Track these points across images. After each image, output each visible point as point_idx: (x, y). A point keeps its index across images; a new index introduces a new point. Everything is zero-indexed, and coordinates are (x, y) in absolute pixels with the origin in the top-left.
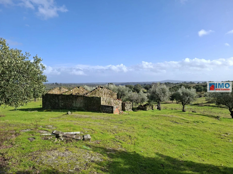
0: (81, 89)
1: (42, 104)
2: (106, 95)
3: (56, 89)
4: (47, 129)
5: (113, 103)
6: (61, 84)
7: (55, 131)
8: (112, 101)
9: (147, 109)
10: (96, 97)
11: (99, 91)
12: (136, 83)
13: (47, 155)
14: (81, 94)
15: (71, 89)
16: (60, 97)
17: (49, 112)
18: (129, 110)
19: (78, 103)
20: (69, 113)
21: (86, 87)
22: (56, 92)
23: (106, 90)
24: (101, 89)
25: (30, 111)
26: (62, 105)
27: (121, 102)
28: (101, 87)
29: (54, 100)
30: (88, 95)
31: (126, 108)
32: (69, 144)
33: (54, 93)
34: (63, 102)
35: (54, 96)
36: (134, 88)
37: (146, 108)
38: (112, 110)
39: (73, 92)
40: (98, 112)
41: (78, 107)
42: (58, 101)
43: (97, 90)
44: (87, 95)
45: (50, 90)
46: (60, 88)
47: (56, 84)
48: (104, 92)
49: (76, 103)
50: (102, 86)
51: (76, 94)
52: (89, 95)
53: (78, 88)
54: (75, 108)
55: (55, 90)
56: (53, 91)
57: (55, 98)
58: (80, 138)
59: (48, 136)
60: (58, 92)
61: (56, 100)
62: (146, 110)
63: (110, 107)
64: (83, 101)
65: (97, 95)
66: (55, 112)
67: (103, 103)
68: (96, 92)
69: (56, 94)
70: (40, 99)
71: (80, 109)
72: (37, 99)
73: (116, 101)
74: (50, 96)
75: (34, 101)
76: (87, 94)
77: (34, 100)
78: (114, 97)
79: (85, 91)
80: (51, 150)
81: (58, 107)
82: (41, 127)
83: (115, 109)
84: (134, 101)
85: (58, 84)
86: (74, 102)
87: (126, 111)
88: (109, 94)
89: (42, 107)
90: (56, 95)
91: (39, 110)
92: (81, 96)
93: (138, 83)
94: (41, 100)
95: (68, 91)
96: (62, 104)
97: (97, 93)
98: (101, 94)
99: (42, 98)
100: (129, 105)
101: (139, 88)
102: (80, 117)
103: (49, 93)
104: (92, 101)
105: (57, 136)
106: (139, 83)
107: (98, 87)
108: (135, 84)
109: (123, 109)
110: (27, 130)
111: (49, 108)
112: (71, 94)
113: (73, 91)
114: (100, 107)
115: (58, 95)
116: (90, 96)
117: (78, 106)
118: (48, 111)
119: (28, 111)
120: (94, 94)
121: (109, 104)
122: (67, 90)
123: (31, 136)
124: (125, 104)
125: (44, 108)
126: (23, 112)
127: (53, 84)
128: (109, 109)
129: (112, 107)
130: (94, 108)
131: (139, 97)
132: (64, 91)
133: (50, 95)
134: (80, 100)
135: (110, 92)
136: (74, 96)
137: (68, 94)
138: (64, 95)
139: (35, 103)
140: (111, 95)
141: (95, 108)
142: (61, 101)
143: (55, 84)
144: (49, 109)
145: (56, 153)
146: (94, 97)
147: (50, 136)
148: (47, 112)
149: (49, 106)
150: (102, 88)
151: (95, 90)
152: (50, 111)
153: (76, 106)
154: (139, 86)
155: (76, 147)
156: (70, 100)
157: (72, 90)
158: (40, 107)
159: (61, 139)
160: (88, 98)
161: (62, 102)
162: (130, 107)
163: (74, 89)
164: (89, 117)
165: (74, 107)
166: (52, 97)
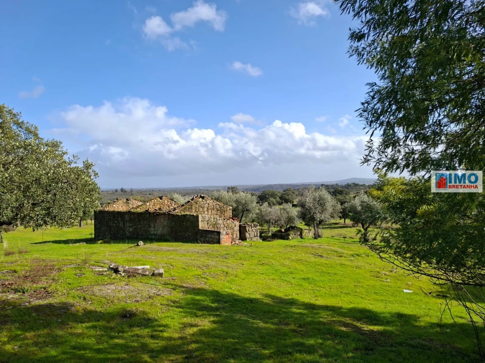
0: (166, 201)
1: (93, 232)
2: (210, 211)
3: (120, 201)
4: (102, 265)
5: (222, 226)
6: (132, 191)
7: (113, 265)
8: (220, 222)
9: (290, 238)
10: (190, 215)
11: (196, 203)
12: (287, 185)
13: (100, 288)
14: (165, 209)
15: (148, 202)
16: (127, 218)
17: (106, 245)
18: (255, 239)
19: (159, 228)
20: (141, 243)
21: (176, 196)
22: (120, 207)
23: (210, 201)
24: (201, 199)
25: (72, 244)
26: (130, 232)
27: (237, 224)
28: (201, 197)
29: (116, 222)
30: (176, 211)
31: (247, 235)
32: (130, 279)
33: (116, 210)
34: (132, 226)
35: (117, 215)
36: (280, 196)
37: (289, 235)
38: (218, 238)
39: (151, 206)
40: (194, 243)
41: (159, 235)
42: (124, 224)
43: (193, 202)
44: (174, 213)
45: (109, 203)
46: (127, 200)
47: (122, 190)
48: (207, 205)
49: (154, 227)
50: (203, 195)
51: (156, 210)
52: (178, 212)
53: (161, 199)
54: (153, 237)
55: (118, 203)
56: (114, 206)
57: (118, 218)
58: (147, 273)
59: (102, 271)
60: (124, 207)
61: (119, 223)
62: (288, 239)
63: (215, 233)
64: (167, 223)
65: (194, 211)
66: (116, 244)
67: (202, 226)
68: (192, 205)
69: (119, 210)
70: (89, 221)
71: (161, 239)
72: (85, 222)
73: (228, 222)
74: (108, 216)
75: (78, 227)
76: (175, 209)
77: (77, 224)
78: (226, 215)
79: (173, 205)
80: (107, 285)
81: (122, 235)
82: (92, 263)
83: (223, 237)
84: (272, 223)
85: (125, 192)
86: (152, 225)
87: (248, 240)
88: (218, 210)
89: (93, 236)
90: (119, 213)
91: (88, 241)
92: (164, 214)
93: (290, 185)
94: (91, 224)
95: (141, 206)
96: (131, 230)
97: (193, 207)
98: (201, 209)
99: (93, 221)
100: (253, 229)
101: (292, 195)
102: (158, 250)
103: (106, 209)
104: (183, 222)
105: (116, 271)
106: (294, 186)
107: (196, 197)
108: (285, 188)
109: (243, 238)
110: (72, 266)
111: (106, 238)
112: (147, 211)
113: (150, 204)
114: (197, 234)
115: (124, 212)
116: (180, 214)
117: (159, 232)
118: (105, 242)
119: (68, 243)
120: (187, 209)
121: (213, 227)
122: (140, 203)
123: (79, 272)
124: (246, 227)
125: (97, 238)
126: (59, 245)
127: (116, 191)
128: (212, 237)
129: (219, 233)
130: (186, 235)
131: (281, 214)
132: (135, 205)
133: (108, 212)
134: (163, 222)
135: (219, 205)
136: (152, 215)
137: (142, 211)
138: (134, 213)
139: (80, 229)
140: (221, 211)
141: (189, 235)
142: (128, 224)
143: (119, 190)
144: (106, 240)
145: (112, 287)
146: (187, 215)
147: (106, 271)
148: (103, 245)
149: (107, 234)
150: (203, 198)
151: (190, 202)
152: (108, 242)
153: (155, 233)
154: (291, 193)
155: (141, 282)
156: (145, 222)
157: (148, 204)
158: (90, 237)
159: (121, 274)
160: (177, 218)
161: (130, 225)
162: (256, 234)
163: (153, 201)
164: (174, 250)
165: (152, 235)
166: (112, 217)
